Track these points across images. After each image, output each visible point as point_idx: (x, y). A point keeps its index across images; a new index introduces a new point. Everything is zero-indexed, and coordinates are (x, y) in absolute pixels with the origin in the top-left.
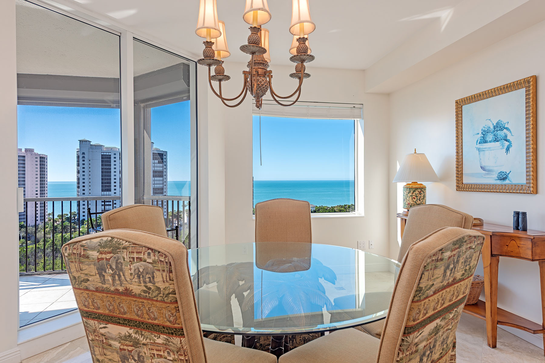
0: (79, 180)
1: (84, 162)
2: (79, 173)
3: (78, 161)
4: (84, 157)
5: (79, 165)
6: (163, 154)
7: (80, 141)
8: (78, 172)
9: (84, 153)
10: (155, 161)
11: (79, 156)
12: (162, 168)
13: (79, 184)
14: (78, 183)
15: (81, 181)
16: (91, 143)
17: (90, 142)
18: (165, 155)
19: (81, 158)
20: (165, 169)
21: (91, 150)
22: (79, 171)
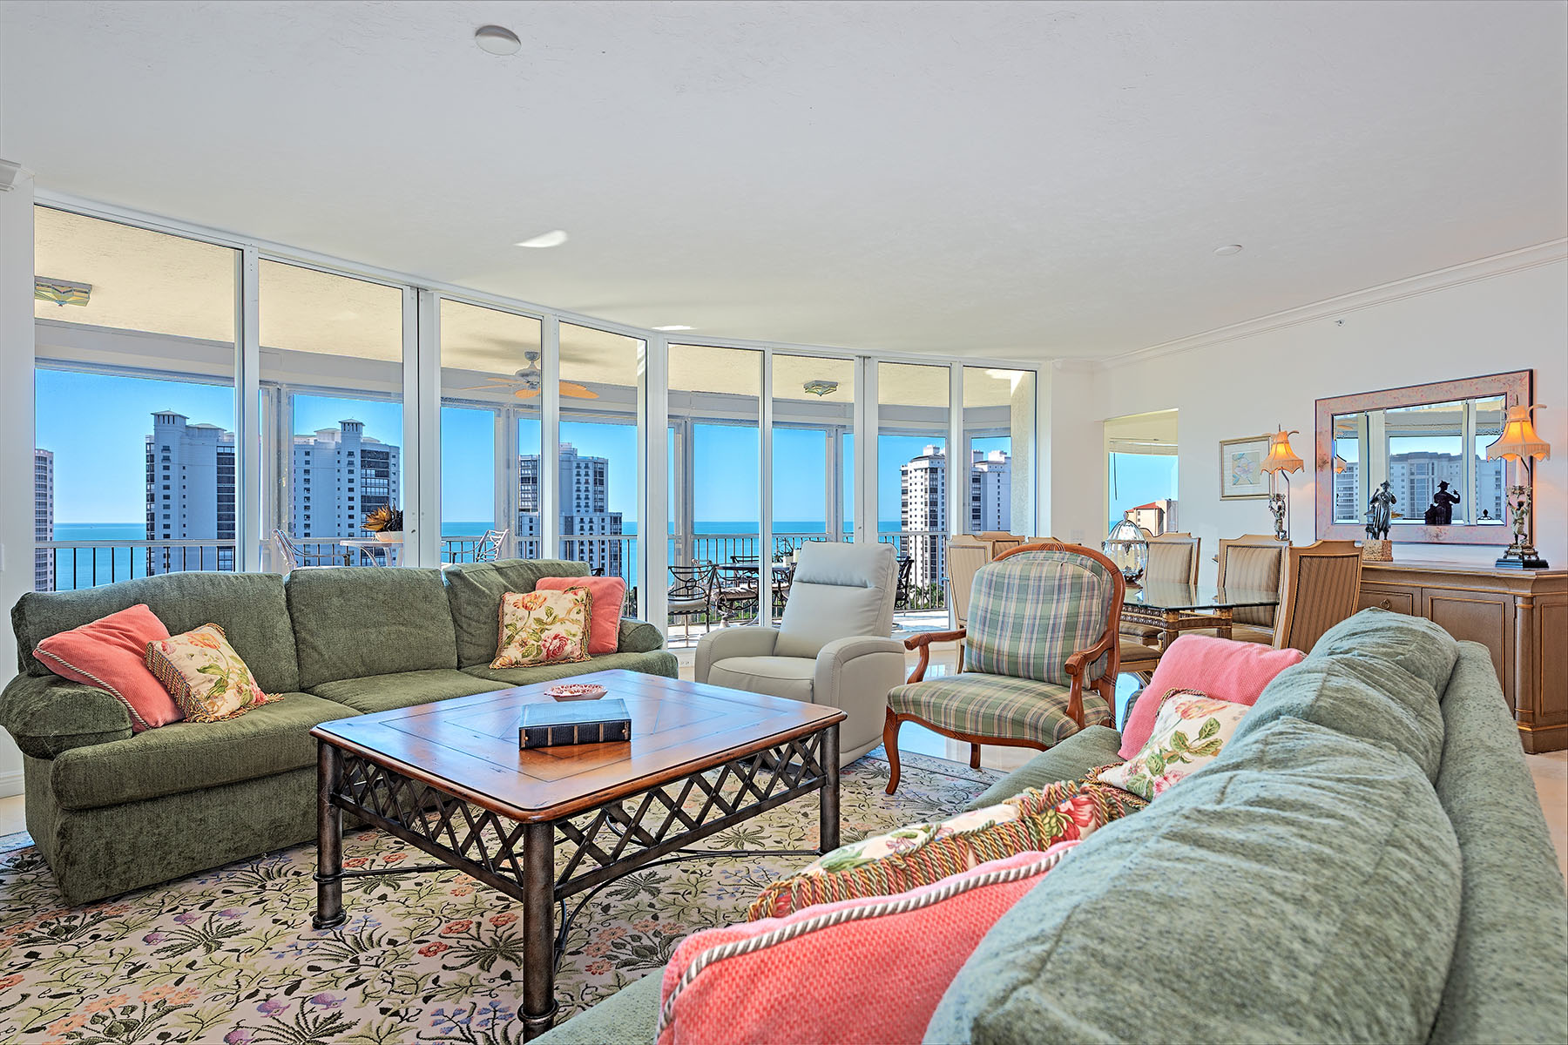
0: (153, 519)
1: (166, 473)
2: (152, 500)
3: (151, 469)
4: (166, 459)
5: (152, 480)
6: (387, 454)
7: (157, 416)
8: (151, 498)
9: (166, 449)
10: (368, 471)
11: (152, 456)
12: (386, 490)
13: (152, 529)
14: (151, 527)
15: (159, 522)
16: (188, 423)
17: (185, 418)
18: (394, 457)
19: (158, 461)
20: (394, 491)
21: (187, 440)
22: (152, 496)
